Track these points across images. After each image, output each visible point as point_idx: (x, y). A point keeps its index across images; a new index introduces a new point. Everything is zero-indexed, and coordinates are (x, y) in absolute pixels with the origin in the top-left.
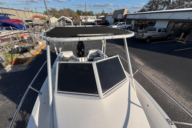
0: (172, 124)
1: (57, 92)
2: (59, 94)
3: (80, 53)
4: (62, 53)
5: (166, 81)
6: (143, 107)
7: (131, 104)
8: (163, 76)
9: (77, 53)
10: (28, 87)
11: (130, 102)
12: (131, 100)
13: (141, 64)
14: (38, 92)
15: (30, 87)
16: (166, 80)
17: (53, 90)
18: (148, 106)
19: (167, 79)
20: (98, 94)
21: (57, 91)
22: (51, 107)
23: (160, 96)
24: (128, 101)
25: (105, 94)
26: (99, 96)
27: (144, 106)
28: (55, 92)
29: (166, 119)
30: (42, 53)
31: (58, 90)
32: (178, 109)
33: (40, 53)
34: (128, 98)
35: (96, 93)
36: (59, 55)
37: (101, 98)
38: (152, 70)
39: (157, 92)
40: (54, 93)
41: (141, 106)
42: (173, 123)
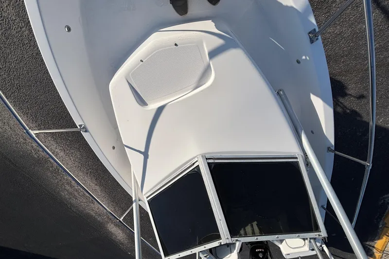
0: (80, 126)
1: (297, 158)
2: (292, 155)
3: (261, 252)
4: (313, 250)
5: (71, 190)
6: (123, 146)
7: (143, 150)
8: (74, 201)
9: (270, 253)
10: (372, 162)
11: (146, 154)
12: (142, 157)
13: (112, 225)
14: (337, 153)
15: (369, 165)
16: (71, 194)
17: (306, 160)
18: (114, 148)
19: (67, 196)
20: (209, 164)
21: (298, 160)
22: (299, 130)
23: (90, 163)
24: (148, 155)
25: (194, 164)
26: (207, 159)
27: (120, 148)
28: (301, 159)
29: (88, 132)
30: (368, 243)
31: (297, 163)
32: (67, 143)
33: (371, 243)
34: (148, 160)
35: (213, 165)
36: (319, 244)
37: (202, 156)
38: (92, 213)
39: (93, 169)
40: (303, 155)
41: (125, 148)
42: (79, 128)
